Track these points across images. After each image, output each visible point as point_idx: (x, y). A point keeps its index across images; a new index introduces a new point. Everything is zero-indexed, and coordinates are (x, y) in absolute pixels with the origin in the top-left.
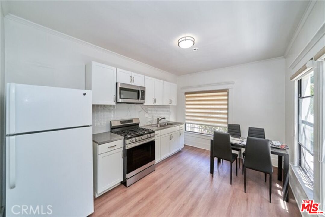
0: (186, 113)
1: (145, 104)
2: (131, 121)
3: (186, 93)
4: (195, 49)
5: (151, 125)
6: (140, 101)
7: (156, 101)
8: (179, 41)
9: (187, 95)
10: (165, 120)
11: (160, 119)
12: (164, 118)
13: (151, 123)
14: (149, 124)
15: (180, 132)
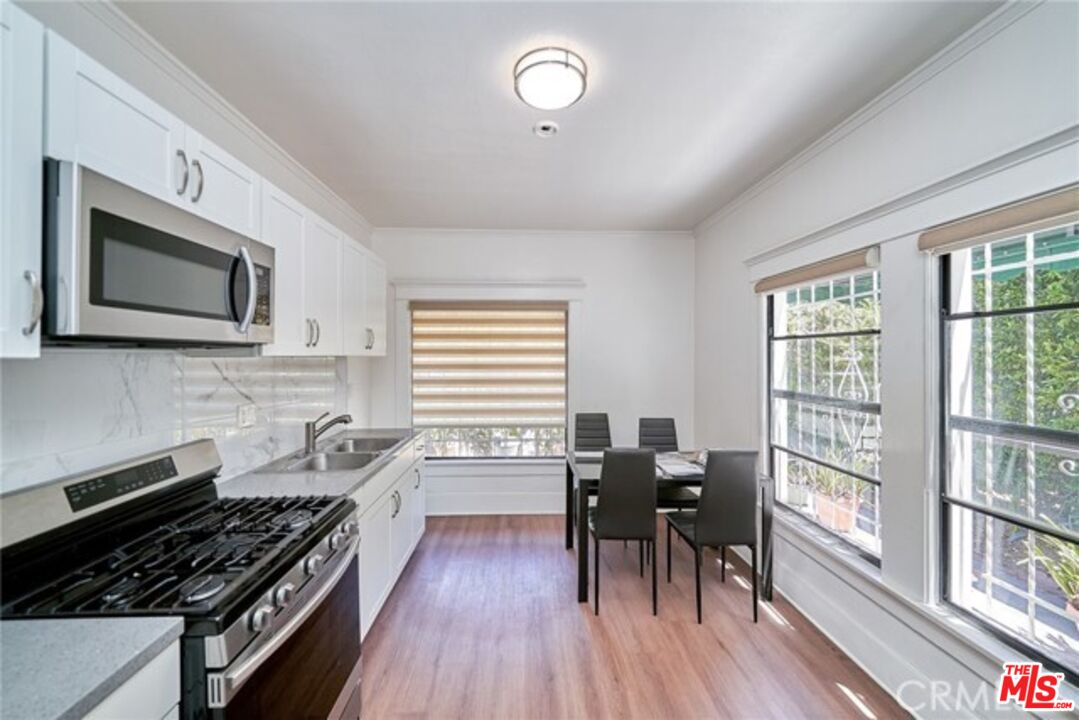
0: (415, 385)
1: (267, 351)
2: (165, 467)
3: (415, 305)
4: (545, 128)
5: (272, 468)
6: (247, 332)
7: (318, 337)
8: (521, 67)
9: (418, 314)
10: (349, 426)
11: (318, 426)
12: (344, 420)
13: (272, 456)
14: (261, 460)
15: (417, 471)
